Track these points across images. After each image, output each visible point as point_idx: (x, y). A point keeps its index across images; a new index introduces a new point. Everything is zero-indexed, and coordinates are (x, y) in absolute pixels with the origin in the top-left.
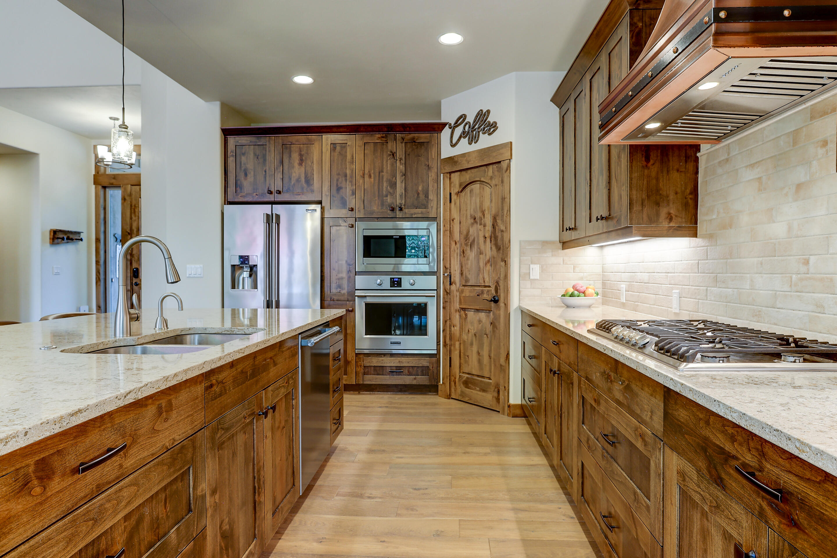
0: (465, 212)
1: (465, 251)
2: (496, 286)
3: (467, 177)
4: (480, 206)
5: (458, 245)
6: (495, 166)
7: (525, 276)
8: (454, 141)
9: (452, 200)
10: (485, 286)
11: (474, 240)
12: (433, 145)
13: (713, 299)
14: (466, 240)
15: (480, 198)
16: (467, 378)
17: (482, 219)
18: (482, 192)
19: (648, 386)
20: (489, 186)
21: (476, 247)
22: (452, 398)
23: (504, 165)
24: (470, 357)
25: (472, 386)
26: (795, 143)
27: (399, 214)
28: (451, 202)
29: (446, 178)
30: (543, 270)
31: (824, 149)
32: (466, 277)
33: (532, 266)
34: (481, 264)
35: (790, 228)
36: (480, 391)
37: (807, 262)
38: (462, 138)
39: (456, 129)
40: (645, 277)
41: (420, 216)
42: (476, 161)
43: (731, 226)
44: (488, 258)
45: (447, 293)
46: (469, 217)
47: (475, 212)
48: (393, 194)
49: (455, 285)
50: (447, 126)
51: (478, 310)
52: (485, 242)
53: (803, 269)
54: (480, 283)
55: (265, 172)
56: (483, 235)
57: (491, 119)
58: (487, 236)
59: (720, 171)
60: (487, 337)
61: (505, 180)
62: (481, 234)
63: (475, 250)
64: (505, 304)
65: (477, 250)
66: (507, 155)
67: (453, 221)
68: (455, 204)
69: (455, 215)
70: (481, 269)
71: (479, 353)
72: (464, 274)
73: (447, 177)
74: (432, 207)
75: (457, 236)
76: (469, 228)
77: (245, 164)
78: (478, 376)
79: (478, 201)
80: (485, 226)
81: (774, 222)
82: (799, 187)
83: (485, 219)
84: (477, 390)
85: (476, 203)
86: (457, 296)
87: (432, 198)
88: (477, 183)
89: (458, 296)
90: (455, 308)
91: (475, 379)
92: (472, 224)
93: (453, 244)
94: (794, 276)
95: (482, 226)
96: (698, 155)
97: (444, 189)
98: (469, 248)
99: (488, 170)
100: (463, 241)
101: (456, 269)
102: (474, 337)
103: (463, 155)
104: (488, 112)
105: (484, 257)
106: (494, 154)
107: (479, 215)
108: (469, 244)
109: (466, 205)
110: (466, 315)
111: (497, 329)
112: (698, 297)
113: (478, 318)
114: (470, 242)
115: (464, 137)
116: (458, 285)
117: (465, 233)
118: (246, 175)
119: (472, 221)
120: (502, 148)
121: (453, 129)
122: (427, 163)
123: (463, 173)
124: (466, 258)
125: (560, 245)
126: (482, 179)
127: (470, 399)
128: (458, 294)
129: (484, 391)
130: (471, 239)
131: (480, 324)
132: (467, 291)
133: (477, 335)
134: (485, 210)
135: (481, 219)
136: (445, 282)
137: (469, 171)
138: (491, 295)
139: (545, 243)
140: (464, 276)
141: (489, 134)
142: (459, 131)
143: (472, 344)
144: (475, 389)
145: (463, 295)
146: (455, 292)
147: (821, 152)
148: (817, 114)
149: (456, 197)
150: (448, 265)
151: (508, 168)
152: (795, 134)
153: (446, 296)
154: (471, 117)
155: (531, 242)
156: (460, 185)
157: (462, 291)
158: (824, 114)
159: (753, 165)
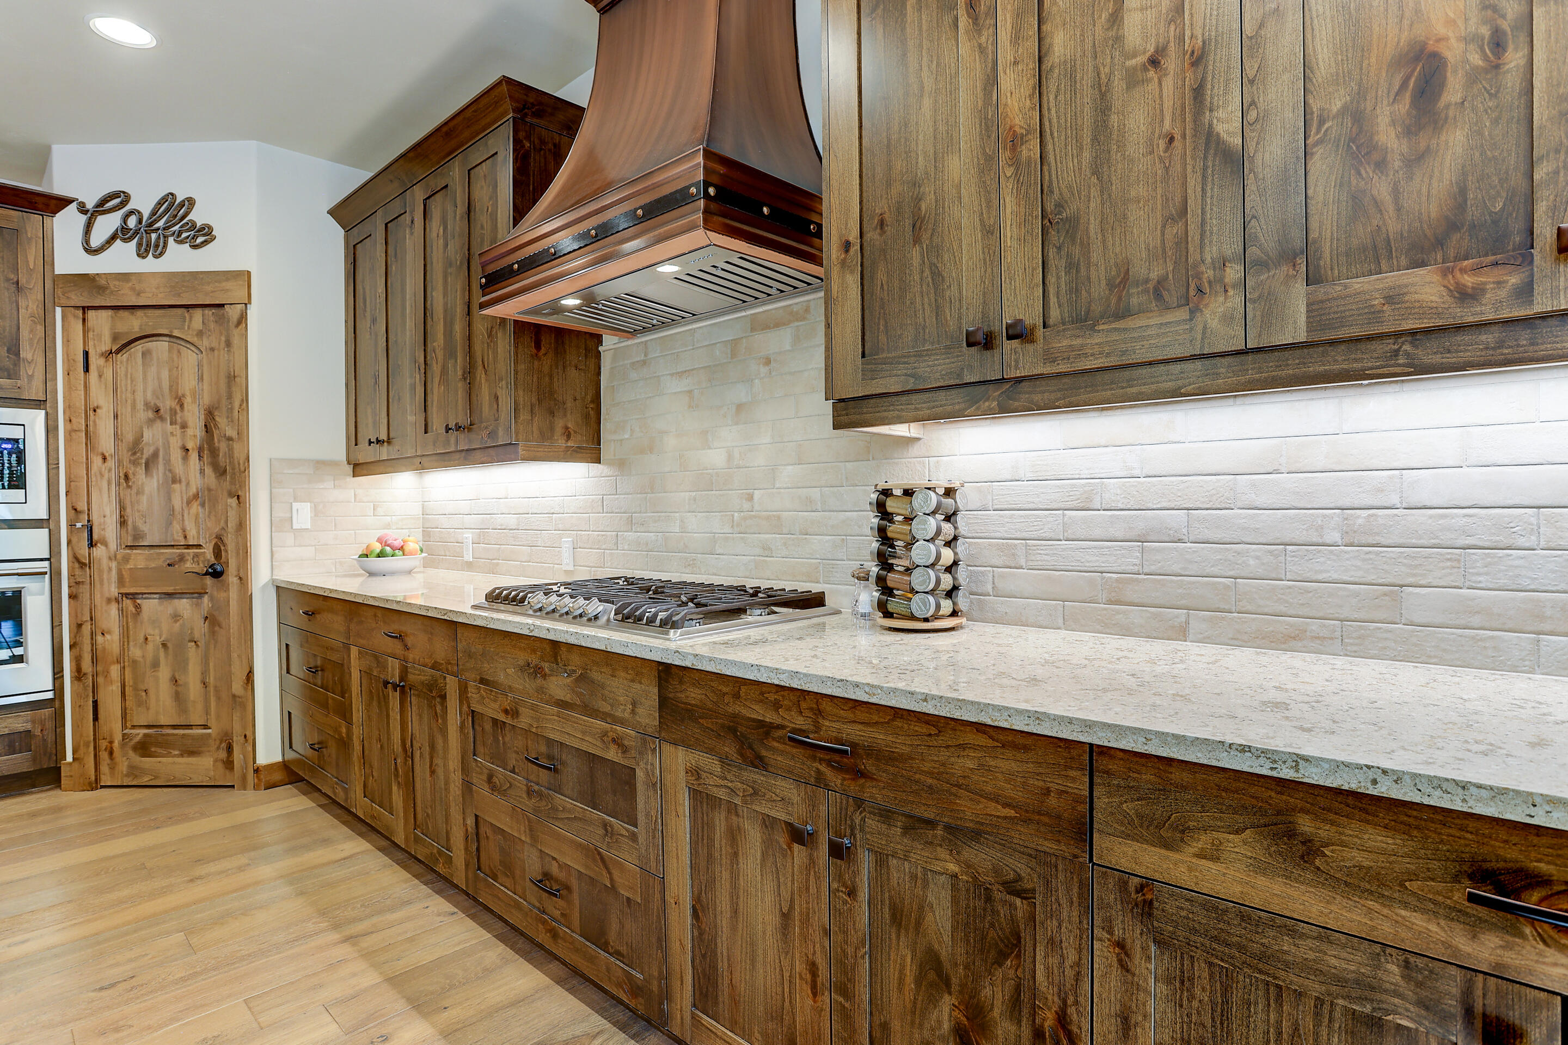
0: (129, 395)
1: (131, 476)
2: (216, 544)
3: (134, 324)
4: (171, 387)
5: (111, 463)
6: (208, 312)
7: (280, 525)
8: (95, 242)
9: (92, 367)
10: (188, 547)
11: (155, 455)
12: (30, 240)
13: (626, 547)
14: (135, 454)
15: (170, 371)
16: (145, 735)
17: (176, 413)
18: (176, 359)
19: (626, 669)
20: (193, 348)
21: (161, 467)
22: (102, 787)
23: (233, 313)
24: (152, 693)
25: (159, 750)
26: (733, 355)
28: (87, 369)
29: (71, 319)
30: (316, 513)
31: (767, 368)
32: (135, 528)
33: (296, 506)
34: (177, 502)
35: (730, 457)
36: (182, 755)
37: (750, 498)
38: (118, 240)
39: (101, 219)
40: (511, 521)
42: (160, 295)
43: (651, 450)
44: (195, 490)
45: (82, 565)
46: (140, 405)
47: (158, 398)
49: (103, 548)
50: (73, 206)
51: (170, 595)
52: (185, 458)
53: (747, 506)
54: (174, 540)
56: (180, 444)
57: (198, 216)
58: (190, 445)
59: (633, 375)
60: (197, 646)
61: (236, 341)
62: (175, 443)
63: (161, 475)
64: (240, 578)
65: (165, 473)
66: (238, 294)
67: (95, 411)
68: (100, 376)
69: (100, 396)
70: (176, 513)
71: (175, 681)
72: (130, 523)
73: (75, 316)
74: (30, 377)
75: (106, 442)
76: (141, 428)
78: (174, 727)
79: (165, 374)
80: (184, 426)
81: (710, 448)
82: (740, 407)
83: (186, 412)
84: (175, 756)
85: (159, 379)
86: (110, 569)
87: (29, 357)
88: (161, 338)
89: (114, 572)
90: (107, 595)
91: (168, 735)
92: (150, 422)
93: (97, 461)
94: (736, 514)
95: (178, 427)
96: (600, 348)
97: (67, 341)
98: (141, 471)
99: (191, 318)
100: (126, 456)
101: (108, 513)
102: (162, 653)
103: (125, 277)
104: (191, 202)
105: (184, 488)
106: (209, 288)
107: (167, 403)
108: (144, 461)
109: (132, 381)
110: (138, 607)
111: (220, 627)
112: (604, 547)
113: (170, 610)
114: (145, 456)
115: (125, 240)
116: (113, 546)
117: (129, 437)
119: (150, 414)
120: (227, 280)
121: (92, 214)
122: (12, 276)
123: (125, 314)
124: (134, 490)
125: (349, 469)
126: (176, 333)
127: (156, 778)
128: (114, 565)
129: (192, 753)
130: (148, 452)
131: (176, 621)
132: (139, 559)
133: (169, 645)
134: (184, 396)
135: (173, 412)
136: (74, 540)
137: (140, 313)
138: (203, 562)
139: (321, 466)
140: (130, 527)
141: (195, 247)
142: (107, 225)
143: (155, 665)
144: (169, 755)
145: (128, 567)
146: (105, 562)
147: (764, 370)
148: (758, 326)
149: (102, 361)
150: (82, 506)
151: (242, 319)
152: (734, 345)
153: (78, 572)
154: (144, 203)
155: (292, 462)
156: (115, 338)
157: (126, 559)
158: (766, 327)
159: (680, 374)
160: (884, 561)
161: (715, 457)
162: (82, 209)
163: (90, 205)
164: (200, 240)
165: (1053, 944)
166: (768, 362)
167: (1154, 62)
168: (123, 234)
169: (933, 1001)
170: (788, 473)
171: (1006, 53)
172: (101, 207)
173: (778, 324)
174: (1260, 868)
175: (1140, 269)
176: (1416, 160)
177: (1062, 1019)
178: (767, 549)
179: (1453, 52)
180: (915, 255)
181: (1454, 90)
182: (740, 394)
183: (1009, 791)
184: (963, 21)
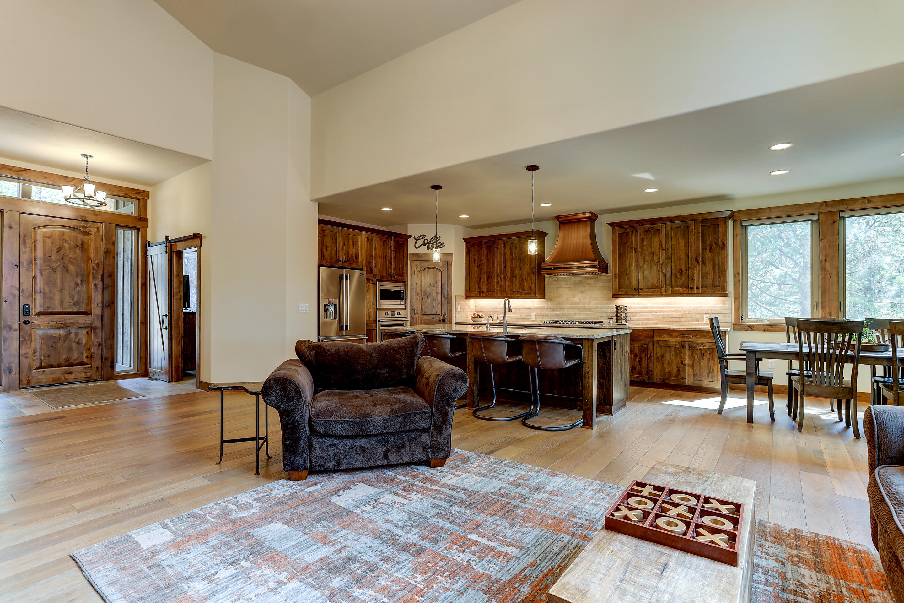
0: (424, 280)
1: (424, 299)
2: (444, 315)
3: (426, 264)
4: (434, 279)
5: (420, 296)
6: (443, 262)
7: (457, 310)
8: (417, 246)
10: (437, 315)
11: (430, 294)
12: (403, 245)
14: (425, 294)
15: (434, 276)
17: (435, 285)
18: (435, 272)
20: (439, 270)
23: (449, 263)
27: (393, 279)
28: (415, 274)
30: (461, 306)
32: (424, 310)
33: (458, 305)
34: (435, 305)
35: (580, 299)
37: (585, 306)
39: (419, 240)
41: (400, 280)
43: (560, 297)
44: (439, 302)
45: (413, 319)
46: (426, 283)
47: (431, 281)
48: (391, 268)
49: (417, 315)
50: (412, 237)
52: (437, 295)
53: (584, 308)
54: (434, 313)
55: (336, 248)
57: (441, 241)
58: (438, 292)
59: (554, 283)
61: (450, 269)
62: (434, 292)
64: (450, 322)
65: (432, 298)
66: (450, 259)
67: (416, 284)
68: (418, 276)
69: (417, 281)
70: (434, 307)
73: (413, 262)
75: (419, 291)
76: (427, 288)
77: (326, 242)
80: (437, 288)
82: (582, 291)
83: (437, 285)
85: (431, 277)
88: (431, 268)
89: (419, 320)
93: (417, 295)
94: (581, 309)
95: (435, 288)
97: (411, 268)
98: (426, 297)
99: (439, 263)
100: (423, 294)
101: (419, 307)
103: (425, 254)
104: (440, 237)
105: (436, 302)
107: (433, 282)
114: (427, 294)
115: (424, 246)
116: (420, 314)
117: (424, 290)
118: (326, 249)
119: (429, 285)
120: (449, 255)
121: (417, 240)
123: (424, 262)
124: (424, 302)
125: (465, 298)
126: (435, 267)
132: (426, 318)
134: (437, 281)
136: (412, 313)
137: (427, 262)
138: (441, 318)
139: (462, 296)
142: (420, 242)
146: (418, 318)
147: (588, 286)
148: (586, 278)
149: (418, 273)
150: (413, 305)
151: (451, 264)
152: (581, 281)
153: (412, 320)
154: (429, 237)
155: (458, 296)
156: (421, 268)
157: (423, 318)
158: (588, 279)
159: (569, 284)
160: (617, 316)
161: (576, 299)
162: (415, 238)
163: (416, 238)
164: (441, 246)
165: (650, 349)
166: (589, 284)
167: (657, 263)
168: (424, 244)
169: (636, 359)
170: (593, 303)
171: (640, 257)
172: (419, 238)
174: (668, 337)
175: (655, 284)
176: (681, 278)
177: (650, 355)
178: (588, 315)
179: (683, 270)
180: (626, 277)
181: (683, 273)
182: (583, 289)
183: (645, 335)
184: (634, 251)
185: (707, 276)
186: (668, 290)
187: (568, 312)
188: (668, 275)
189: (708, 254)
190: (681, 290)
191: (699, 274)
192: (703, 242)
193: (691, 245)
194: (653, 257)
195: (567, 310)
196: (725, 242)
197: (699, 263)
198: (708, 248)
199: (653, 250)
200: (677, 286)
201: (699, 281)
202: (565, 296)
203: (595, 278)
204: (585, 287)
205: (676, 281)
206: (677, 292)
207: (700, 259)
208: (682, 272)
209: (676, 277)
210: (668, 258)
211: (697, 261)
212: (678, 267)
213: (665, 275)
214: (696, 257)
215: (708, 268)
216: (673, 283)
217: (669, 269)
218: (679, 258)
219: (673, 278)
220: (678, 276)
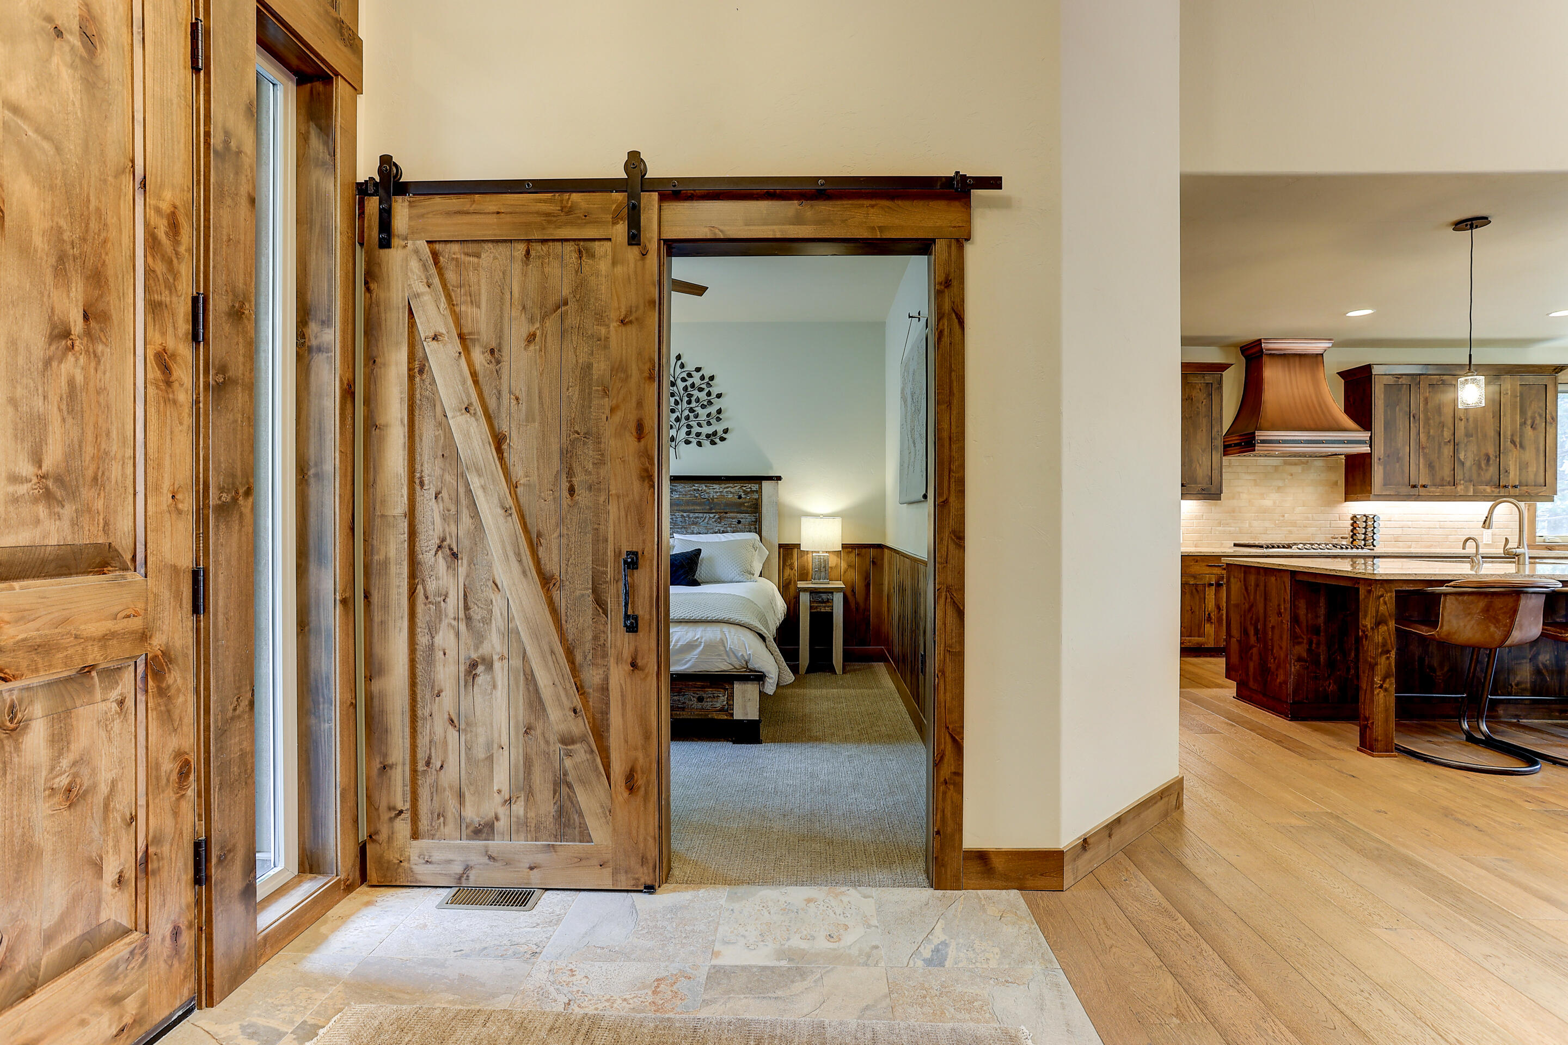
35: (1274, 503)
37: (1283, 516)
53: (1282, 518)
82: (1279, 488)
147: (1290, 477)
148: (1286, 463)
159: (1251, 473)
161: (1267, 503)
166: (1292, 475)
167: (1449, 442)
171: (1421, 430)
173: (1296, 464)
176: (1487, 470)
178: (1291, 532)
180: (1397, 465)
182: (1280, 483)
185: (1527, 468)
186: (1467, 489)
187: (1250, 526)
188: (1468, 464)
189: (1529, 431)
190: (1488, 489)
191: (1516, 465)
192: (1523, 412)
193: (1504, 415)
194: (1442, 431)
195: (1250, 523)
196: (1554, 414)
197: (1516, 446)
198: (1529, 422)
199: (1442, 419)
200: (1481, 483)
201: (1515, 475)
202: (1244, 496)
203: (1303, 463)
204: (1284, 480)
205: (1479, 475)
206: (1482, 493)
207: (1517, 439)
208: (1488, 460)
209: (1480, 467)
210: (1468, 435)
211: (1513, 442)
212: (1483, 451)
213: (1463, 464)
214: (1512, 435)
215: (1529, 455)
216: (1475, 477)
217: (1470, 456)
218: (1485, 436)
219: (1474, 468)
220: (1483, 466)
